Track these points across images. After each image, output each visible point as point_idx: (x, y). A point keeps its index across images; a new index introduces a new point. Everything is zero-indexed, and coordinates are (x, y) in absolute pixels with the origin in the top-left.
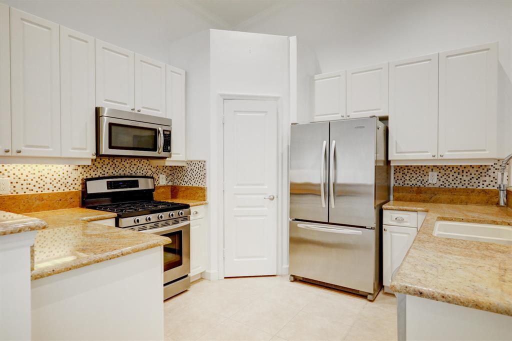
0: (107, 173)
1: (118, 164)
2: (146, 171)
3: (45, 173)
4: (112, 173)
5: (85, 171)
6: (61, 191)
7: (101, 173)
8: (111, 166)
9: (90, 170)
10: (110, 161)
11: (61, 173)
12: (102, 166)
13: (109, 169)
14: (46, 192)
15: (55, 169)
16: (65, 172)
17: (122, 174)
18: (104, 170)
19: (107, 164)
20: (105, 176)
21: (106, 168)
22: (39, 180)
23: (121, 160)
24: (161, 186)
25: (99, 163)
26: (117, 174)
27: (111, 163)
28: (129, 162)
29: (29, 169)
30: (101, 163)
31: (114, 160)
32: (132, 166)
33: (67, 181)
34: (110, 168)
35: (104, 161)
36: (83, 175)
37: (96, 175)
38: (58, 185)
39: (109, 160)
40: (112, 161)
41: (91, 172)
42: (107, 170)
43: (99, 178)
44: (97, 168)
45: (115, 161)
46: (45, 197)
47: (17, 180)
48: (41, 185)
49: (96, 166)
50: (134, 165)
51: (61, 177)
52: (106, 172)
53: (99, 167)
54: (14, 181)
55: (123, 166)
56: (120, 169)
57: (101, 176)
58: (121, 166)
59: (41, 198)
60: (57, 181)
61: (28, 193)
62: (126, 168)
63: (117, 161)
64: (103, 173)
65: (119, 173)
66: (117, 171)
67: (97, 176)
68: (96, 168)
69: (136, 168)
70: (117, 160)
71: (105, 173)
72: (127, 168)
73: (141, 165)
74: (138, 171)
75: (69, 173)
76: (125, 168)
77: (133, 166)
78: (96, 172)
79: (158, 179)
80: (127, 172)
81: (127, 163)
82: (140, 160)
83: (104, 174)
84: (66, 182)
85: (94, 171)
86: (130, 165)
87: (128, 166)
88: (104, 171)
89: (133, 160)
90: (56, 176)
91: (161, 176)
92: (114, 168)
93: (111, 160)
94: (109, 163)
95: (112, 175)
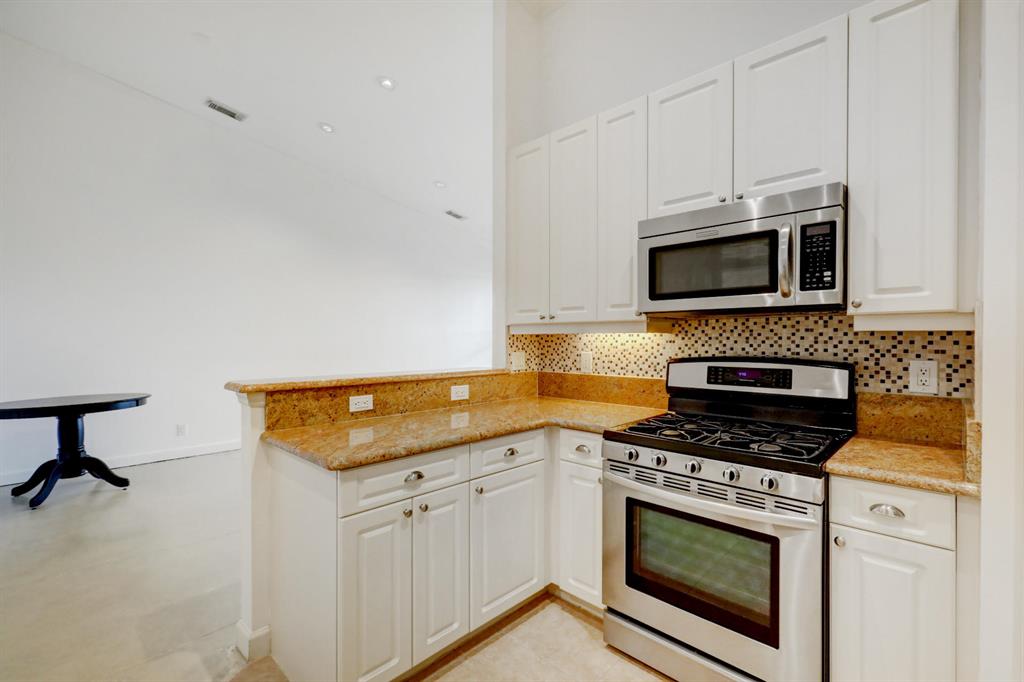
0: (732, 349)
1: (757, 329)
2: (851, 348)
3: (628, 346)
4: (743, 349)
5: (686, 345)
6: (648, 377)
7: (717, 349)
8: (740, 335)
9: (696, 342)
10: (739, 324)
11: (648, 348)
12: (721, 335)
13: (736, 342)
14: (629, 376)
15: (642, 341)
16: (655, 346)
17: (769, 352)
18: (724, 342)
19: (732, 331)
20: (727, 355)
21: (728, 338)
22: (623, 359)
23: (767, 319)
24: (910, 398)
25: (714, 328)
26: (755, 353)
27: (740, 328)
28: (789, 323)
29: (611, 340)
30: (717, 328)
31: (747, 320)
32: (798, 335)
33: (658, 360)
34: (739, 339)
35: (724, 324)
36: (683, 352)
37: (707, 352)
38: (645, 367)
39: (736, 320)
40: (743, 324)
41: (698, 346)
42: (730, 344)
43: (690, 360)
44: (710, 338)
45: (750, 323)
46: (625, 384)
47: (599, 355)
48: (624, 365)
49: (706, 335)
50: (807, 330)
51: (649, 353)
52: (728, 347)
53: (713, 336)
54: (596, 356)
55: (771, 335)
56: (763, 342)
57: (717, 354)
58: (766, 333)
59: (620, 383)
60: (643, 359)
61: (610, 374)
62: (780, 338)
63: (755, 323)
64: (721, 349)
65: (760, 350)
66: (755, 346)
67: (709, 355)
68: (707, 339)
69: (812, 339)
70: (755, 320)
71: (727, 349)
72: (785, 338)
73: (829, 332)
74: (820, 347)
75: (660, 348)
76: (776, 338)
77: (802, 333)
78: (706, 348)
79: (902, 373)
80: (784, 348)
81: (785, 327)
82: (826, 318)
83: (725, 352)
84: (655, 364)
85: (703, 345)
86: (794, 331)
87: (785, 333)
88: (725, 345)
89: (801, 319)
90: (642, 352)
91: (915, 365)
92: (747, 338)
93: (740, 321)
94: (736, 328)
95: (743, 354)
